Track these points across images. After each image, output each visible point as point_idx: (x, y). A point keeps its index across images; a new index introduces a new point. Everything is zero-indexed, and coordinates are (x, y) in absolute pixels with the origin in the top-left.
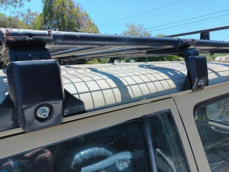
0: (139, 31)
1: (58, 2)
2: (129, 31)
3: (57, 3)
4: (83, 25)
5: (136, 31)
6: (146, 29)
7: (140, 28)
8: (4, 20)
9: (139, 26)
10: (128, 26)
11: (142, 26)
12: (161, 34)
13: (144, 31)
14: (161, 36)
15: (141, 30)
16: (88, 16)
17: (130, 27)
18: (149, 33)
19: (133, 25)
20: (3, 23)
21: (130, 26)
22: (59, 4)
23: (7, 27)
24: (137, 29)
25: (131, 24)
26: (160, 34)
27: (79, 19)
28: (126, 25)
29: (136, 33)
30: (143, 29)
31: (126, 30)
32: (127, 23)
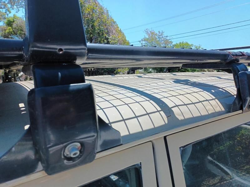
0: (159, 38)
1: (89, 8)
2: (148, 37)
3: (87, 9)
4: (113, 32)
5: (156, 38)
6: (167, 37)
7: (160, 35)
8: (21, 24)
9: (160, 33)
10: (147, 33)
11: (162, 33)
12: (183, 42)
13: (165, 39)
14: (183, 43)
15: (161, 37)
16: (114, 22)
17: (149, 34)
18: (170, 40)
19: (153, 32)
20: (20, 27)
21: (149, 32)
22: (89, 10)
23: (24, 31)
24: (157, 36)
25: (150, 31)
26: (181, 42)
27: (108, 26)
28: (145, 31)
29: (156, 40)
30: (163, 36)
31: (145, 37)
32: (146, 29)
